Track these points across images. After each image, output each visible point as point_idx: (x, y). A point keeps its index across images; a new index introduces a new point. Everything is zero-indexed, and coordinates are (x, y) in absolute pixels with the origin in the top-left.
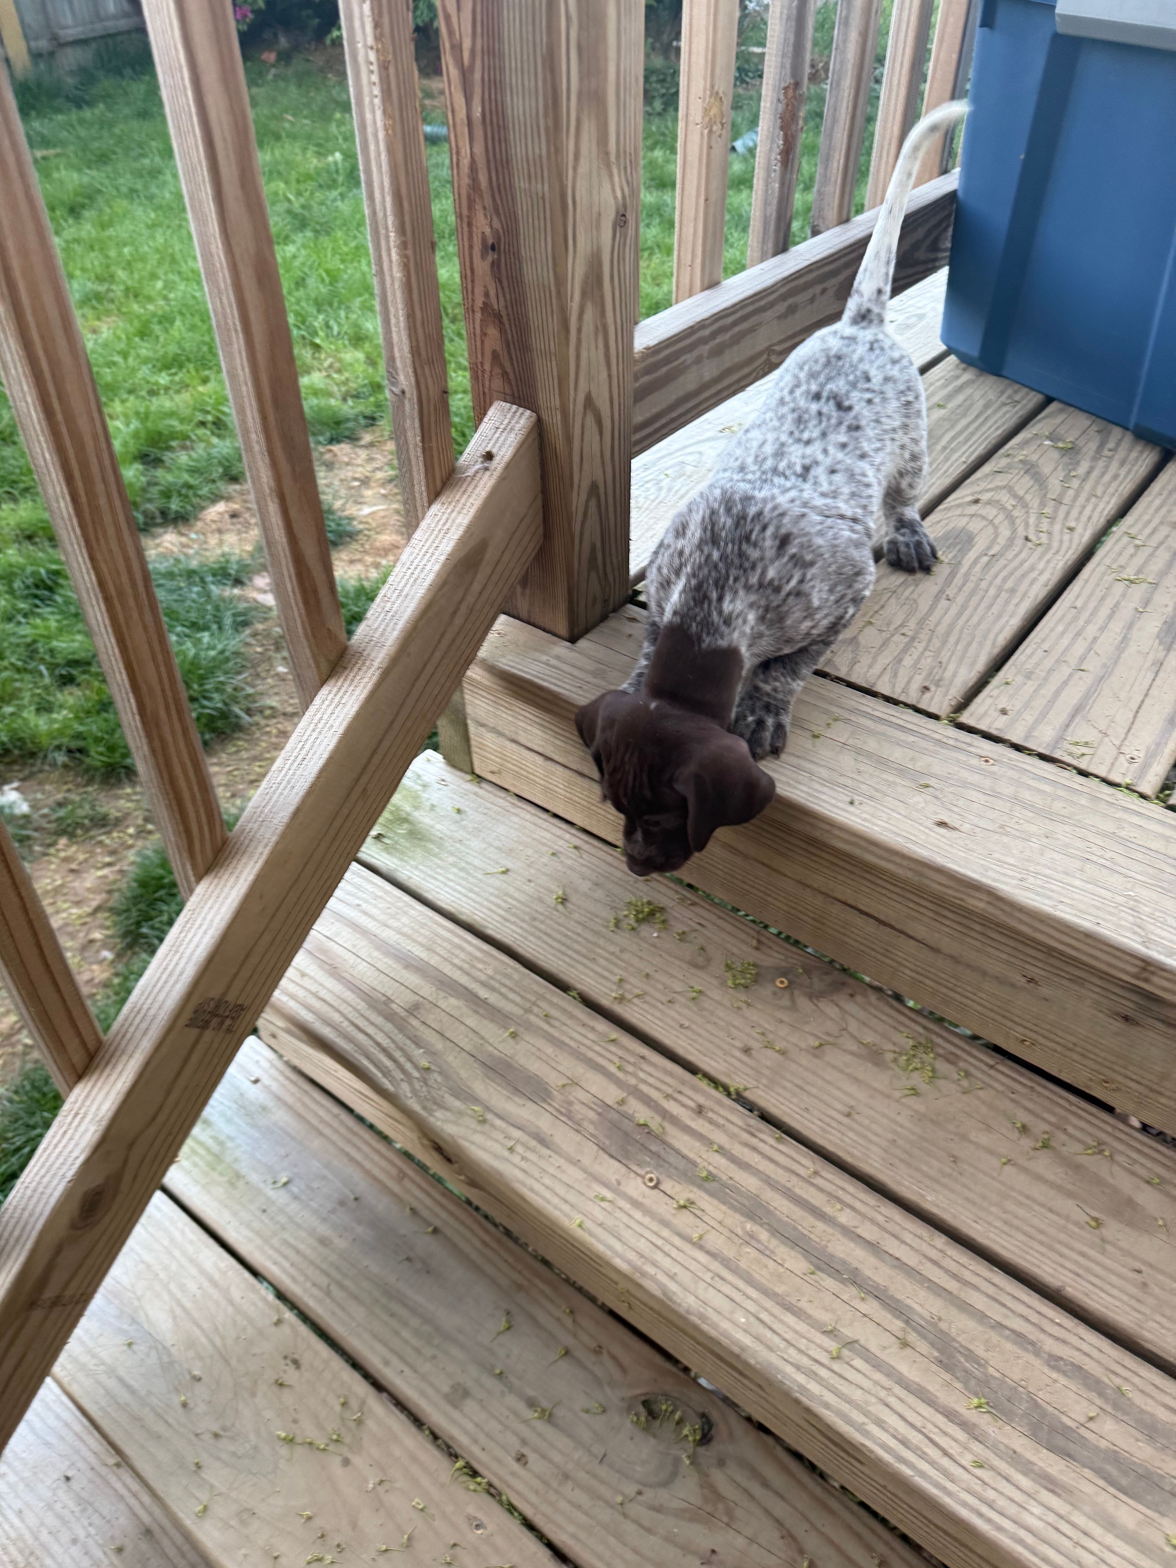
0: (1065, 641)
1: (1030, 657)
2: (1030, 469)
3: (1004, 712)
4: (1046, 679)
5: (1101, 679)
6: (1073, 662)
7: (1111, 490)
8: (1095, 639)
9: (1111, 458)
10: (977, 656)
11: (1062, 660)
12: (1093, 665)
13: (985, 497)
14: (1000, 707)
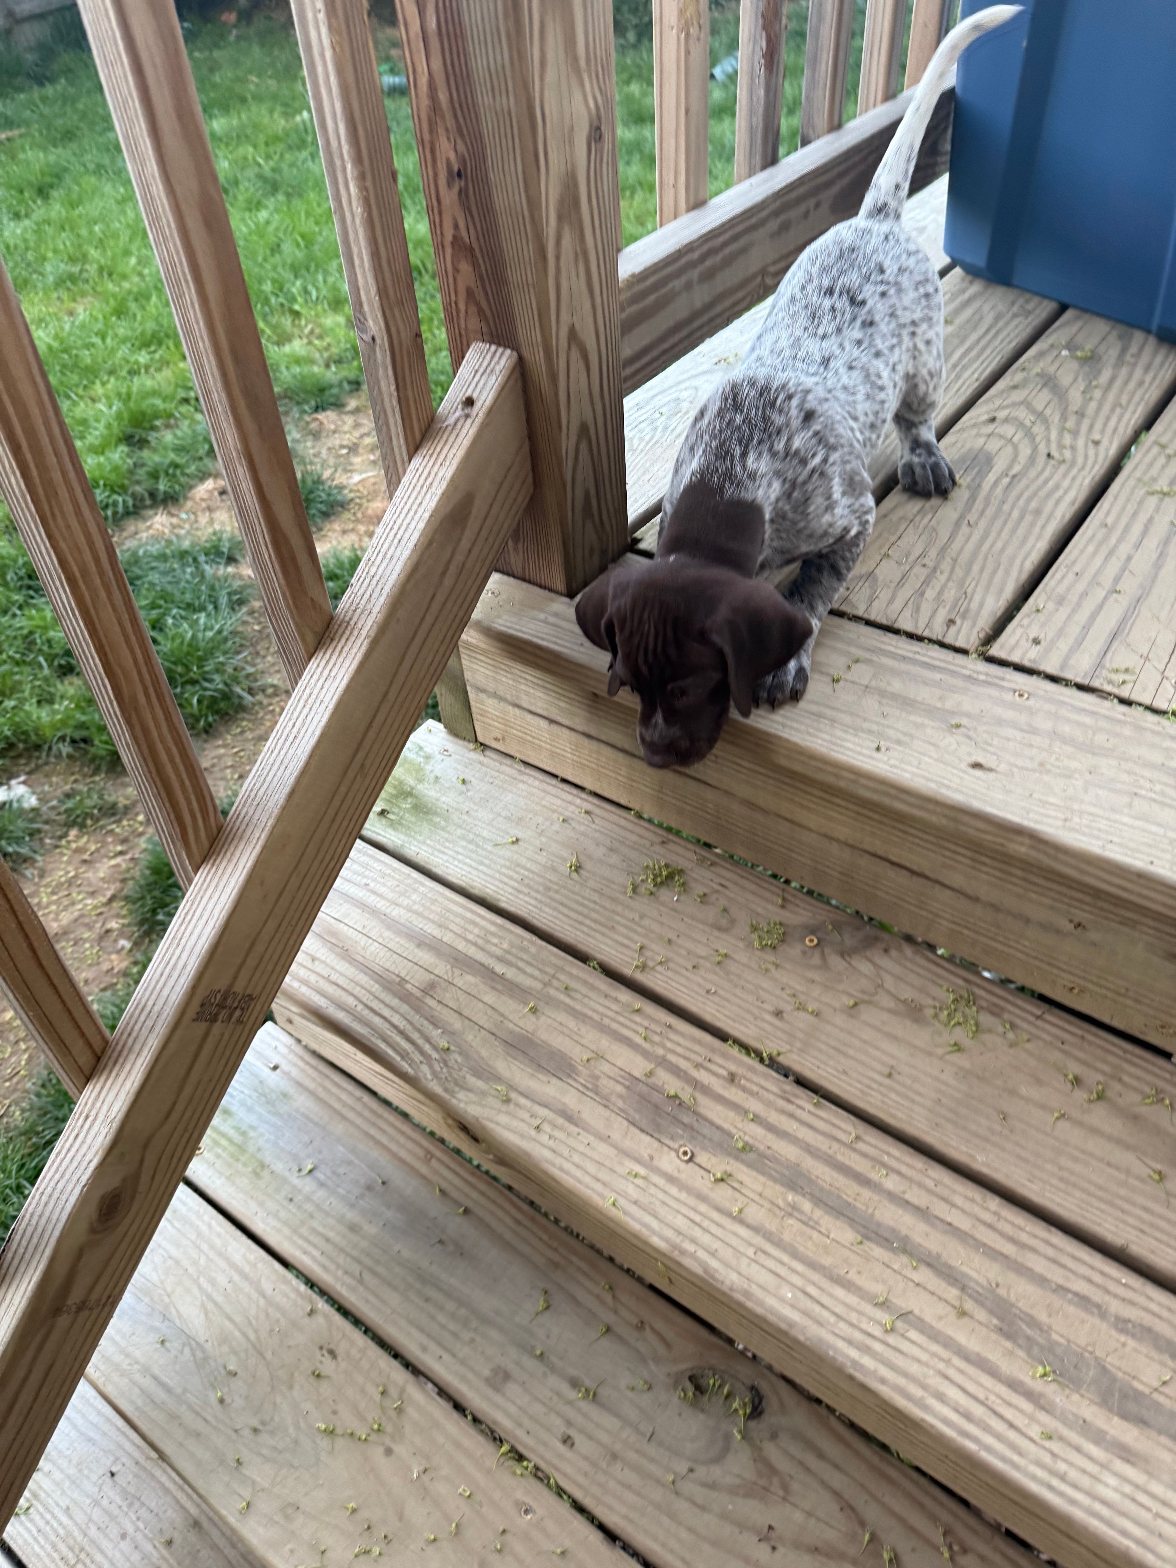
0: (1098, 562)
1: (1060, 581)
2: (1048, 381)
3: (1036, 641)
4: (1079, 604)
5: (1139, 599)
6: (1107, 583)
7: (1136, 398)
8: (1129, 558)
9: (1135, 365)
10: (1004, 584)
11: (1095, 582)
12: (1129, 585)
13: (1001, 415)
14: (1032, 636)
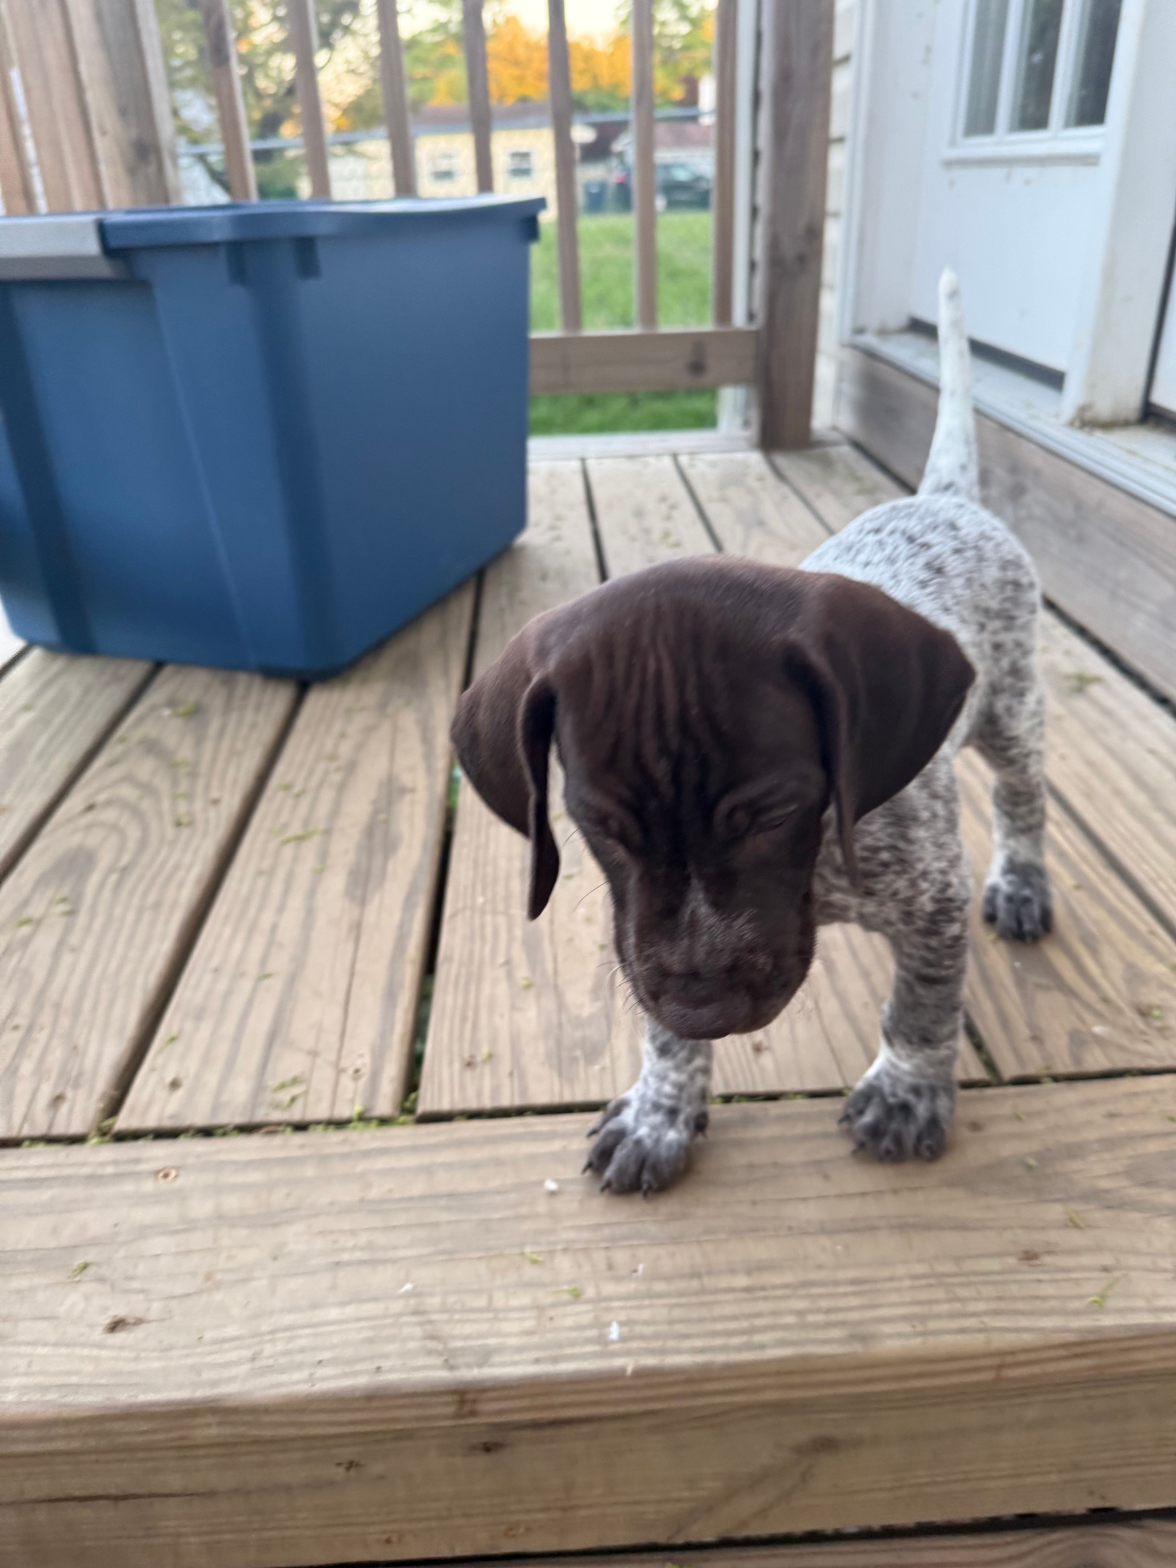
0: (238, 945)
1: (197, 987)
2: (152, 747)
3: (175, 1085)
4: (223, 1010)
5: (293, 979)
6: (253, 971)
7: (252, 739)
8: (274, 928)
11: (239, 974)
12: (280, 963)
13: (102, 797)
14: (169, 1079)
